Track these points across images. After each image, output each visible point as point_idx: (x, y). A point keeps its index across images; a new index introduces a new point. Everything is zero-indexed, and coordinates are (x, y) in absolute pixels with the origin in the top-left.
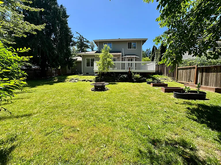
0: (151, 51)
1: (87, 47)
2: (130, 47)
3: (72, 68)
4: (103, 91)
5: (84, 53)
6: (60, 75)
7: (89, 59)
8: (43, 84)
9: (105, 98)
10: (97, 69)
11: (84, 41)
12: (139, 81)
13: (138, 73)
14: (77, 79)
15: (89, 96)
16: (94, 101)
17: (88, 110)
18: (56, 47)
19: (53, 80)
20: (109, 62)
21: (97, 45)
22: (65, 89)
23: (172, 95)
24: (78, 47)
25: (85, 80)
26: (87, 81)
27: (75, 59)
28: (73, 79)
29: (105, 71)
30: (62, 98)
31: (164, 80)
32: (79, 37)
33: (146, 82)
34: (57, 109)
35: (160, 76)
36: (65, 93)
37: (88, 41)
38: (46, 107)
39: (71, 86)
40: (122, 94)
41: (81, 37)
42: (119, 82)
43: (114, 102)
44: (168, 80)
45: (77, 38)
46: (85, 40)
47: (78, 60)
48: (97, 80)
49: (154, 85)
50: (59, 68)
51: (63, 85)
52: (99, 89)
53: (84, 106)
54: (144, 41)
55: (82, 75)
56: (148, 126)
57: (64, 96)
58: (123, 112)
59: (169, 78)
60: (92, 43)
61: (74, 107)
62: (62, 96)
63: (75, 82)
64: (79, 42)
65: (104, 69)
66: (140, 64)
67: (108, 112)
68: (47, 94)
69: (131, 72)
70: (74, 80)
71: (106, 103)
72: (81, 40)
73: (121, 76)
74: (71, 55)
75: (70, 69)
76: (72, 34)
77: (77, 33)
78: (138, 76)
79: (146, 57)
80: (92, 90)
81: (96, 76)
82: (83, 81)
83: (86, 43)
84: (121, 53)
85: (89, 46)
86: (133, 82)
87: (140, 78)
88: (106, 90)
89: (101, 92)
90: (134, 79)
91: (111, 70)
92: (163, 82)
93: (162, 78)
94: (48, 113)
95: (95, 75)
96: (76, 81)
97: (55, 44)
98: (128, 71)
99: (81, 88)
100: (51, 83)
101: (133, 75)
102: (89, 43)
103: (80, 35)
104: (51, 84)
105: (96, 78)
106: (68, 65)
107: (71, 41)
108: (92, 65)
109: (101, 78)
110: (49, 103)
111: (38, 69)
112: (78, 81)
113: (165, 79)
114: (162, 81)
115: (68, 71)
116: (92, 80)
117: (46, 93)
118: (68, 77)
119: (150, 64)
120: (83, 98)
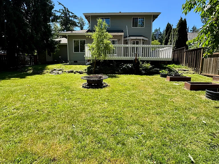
0: (161, 32)
1: (75, 24)
2: (135, 24)
3: (53, 54)
4: (100, 88)
5: (70, 32)
6: (36, 63)
7: (78, 41)
8: (9, 78)
9: (105, 100)
10: (90, 56)
11: (70, 16)
12: (149, 72)
13: (148, 62)
14: (60, 70)
15: (79, 96)
16: (88, 105)
17: (79, 122)
18: (29, 22)
19: (26, 71)
20: (107, 45)
21: (89, 22)
22: (43, 84)
23: (202, 95)
24: (62, 25)
25: (72, 72)
26: (75, 73)
27: (57, 41)
28: (55, 70)
29: (102, 58)
30: (38, 100)
31: (183, 71)
32: (63, 10)
33: (160, 74)
34: (27, 121)
35: (177, 66)
36: (43, 92)
37: (76, 16)
38: (10, 117)
39: (52, 80)
40: (129, 92)
41: (65, 10)
42: (120, 74)
43: (119, 106)
44: (188, 71)
45: (60, 12)
46: (71, 14)
47: (62, 42)
48: (89, 72)
49: (172, 80)
50: (36, 54)
51: (41, 78)
52: (94, 86)
53: (72, 114)
54: (155, 16)
55: (68, 64)
56: (190, 156)
57: (41, 96)
58: (137, 126)
59: (189, 69)
60: (81, 19)
61: (56, 117)
62: (37, 97)
63: (58, 74)
64: (63, 17)
65: (100, 55)
66: (149, 49)
67: (113, 126)
68: (14, 93)
69: (137, 60)
70: (58, 71)
71: (108, 109)
72: (66, 14)
73: (123, 65)
74: (52, 35)
75: (50, 55)
76: (52, 4)
77: (60, 4)
78: (149, 66)
79: (155, 40)
80: (83, 87)
81: (88, 66)
82: (69, 72)
83: (73, 18)
84: (123, 33)
85: (77, 24)
86: (141, 74)
87: (151, 69)
88: (104, 87)
89: (97, 89)
90: (143, 70)
91: (109, 57)
92: (182, 74)
93: (179, 69)
94: (11, 128)
95: (86, 64)
96: (60, 72)
97: (27, 19)
98: (133, 58)
99: (67, 84)
100: (23, 75)
101: (141, 65)
102: (77, 19)
103: (65, 8)
104: (23, 77)
105: (88, 68)
106: (48, 50)
107: (51, 14)
108: (83, 49)
109: (95, 68)
110: (15, 109)
111: (4, 56)
112: (62, 72)
113: (185, 71)
114: (180, 73)
115: (49, 58)
116: (82, 71)
117: (12, 92)
118: (48, 66)
119: (165, 48)
120: (71, 101)
